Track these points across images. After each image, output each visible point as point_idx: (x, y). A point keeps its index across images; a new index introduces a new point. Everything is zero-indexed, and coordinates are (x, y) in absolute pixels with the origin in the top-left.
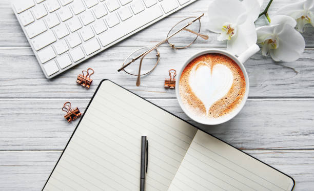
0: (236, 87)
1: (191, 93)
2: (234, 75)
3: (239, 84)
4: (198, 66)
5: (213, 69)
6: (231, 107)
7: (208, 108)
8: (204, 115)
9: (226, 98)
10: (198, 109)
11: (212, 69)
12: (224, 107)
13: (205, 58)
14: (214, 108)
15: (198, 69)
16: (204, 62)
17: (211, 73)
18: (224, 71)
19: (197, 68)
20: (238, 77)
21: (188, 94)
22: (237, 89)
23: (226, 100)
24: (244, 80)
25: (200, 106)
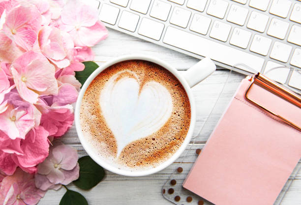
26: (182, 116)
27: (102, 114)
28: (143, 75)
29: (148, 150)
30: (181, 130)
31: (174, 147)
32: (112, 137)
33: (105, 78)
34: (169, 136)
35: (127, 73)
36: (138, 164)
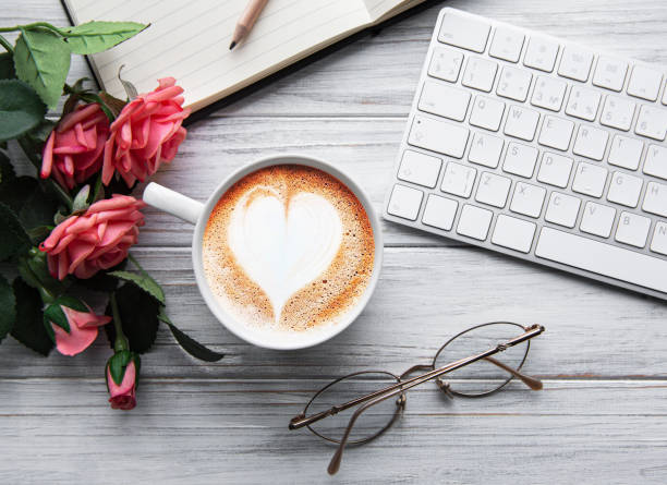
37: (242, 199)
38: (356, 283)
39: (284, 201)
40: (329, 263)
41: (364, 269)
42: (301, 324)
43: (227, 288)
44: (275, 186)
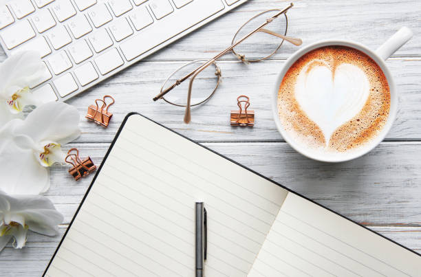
0: (374, 102)
1: (299, 112)
2: (371, 81)
3: (380, 97)
4: (310, 67)
5: (337, 70)
6: (366, 134)
7: (328, 136)
8: (322, 147)
9: (358, 120)
10: (310, 137)
11: (333, 71)
12: (354, 135)
13: (322, 54)
14: (338, 135)
15: (310, 72)
16: (322, 60)
17: (333, 77)
18: (354, 75)
19: (308, 70)
20: (378, 84)
21: (294, 113)
22: (377, 105)
23: (358, 123)
24: (387, 89)
25: (315, 133)
26: (381, 91)
27: (301, 109)
28: (332, 60)
29: (355, 132)
30: (383, 105)
31: (381, 124)
32: (317, 128)
33: (295, 72)
34: (373, 113)
35: (315, 62)
36: (348, 148)
37: (304, 68)
38: (378, 121)
39: (331, 69)
40: (361, 108)
41: (384, 112)
42: (342, 147)
43: (294, 124)
44: (326, 60)
